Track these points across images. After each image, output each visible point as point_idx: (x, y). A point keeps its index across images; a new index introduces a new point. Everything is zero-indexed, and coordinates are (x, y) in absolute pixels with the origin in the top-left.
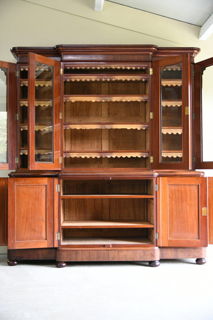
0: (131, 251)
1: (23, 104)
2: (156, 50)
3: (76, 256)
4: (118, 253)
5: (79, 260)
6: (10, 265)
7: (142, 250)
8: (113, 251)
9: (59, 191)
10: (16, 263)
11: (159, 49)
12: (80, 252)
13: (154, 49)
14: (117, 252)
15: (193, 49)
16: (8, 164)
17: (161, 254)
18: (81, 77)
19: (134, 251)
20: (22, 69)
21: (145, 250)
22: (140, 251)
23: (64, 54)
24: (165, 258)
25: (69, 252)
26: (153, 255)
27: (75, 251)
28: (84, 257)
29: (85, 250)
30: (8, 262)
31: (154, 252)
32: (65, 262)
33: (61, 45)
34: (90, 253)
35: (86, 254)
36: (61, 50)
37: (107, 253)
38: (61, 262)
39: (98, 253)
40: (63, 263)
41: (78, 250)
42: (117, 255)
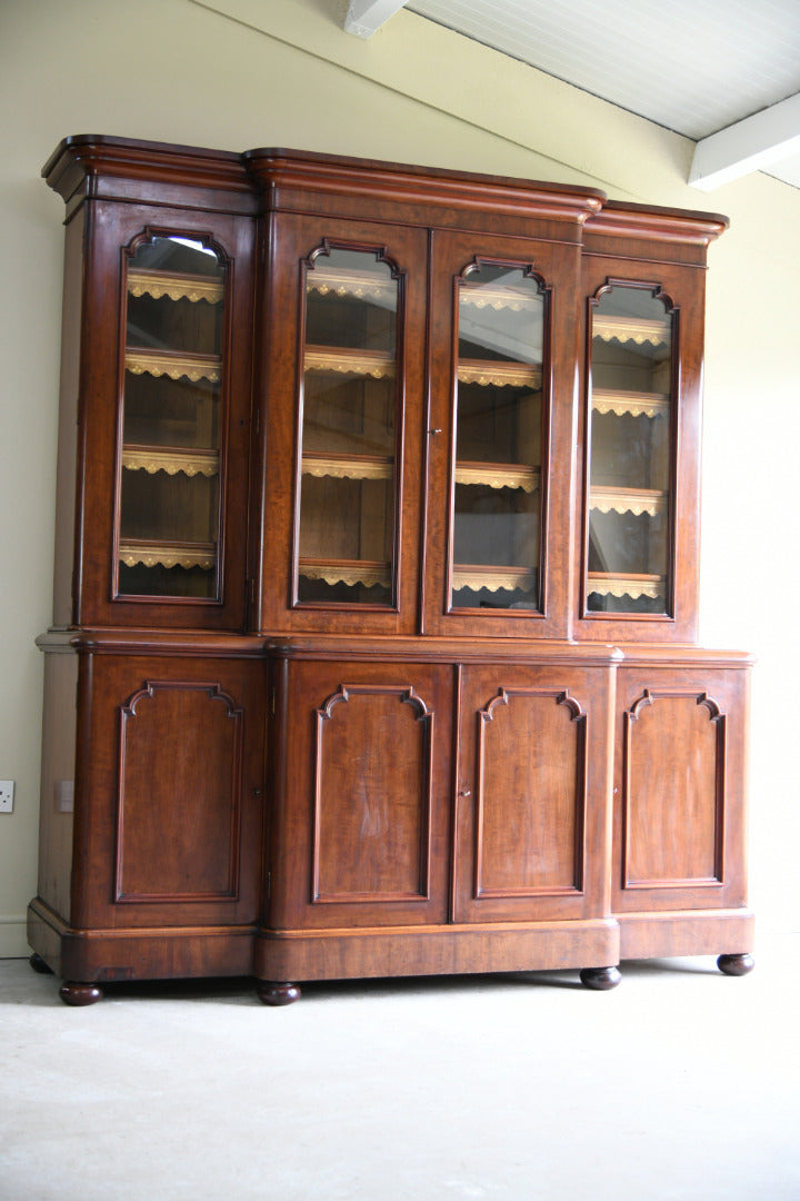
0: (532, 935)
2: (601, 207)
3: (343, 961)
5: (353, 973)
6: (70, 1000)
7: (569, 930)
8: (472, 937)
10: (95, 992)
11: (606, 205)
13: (596, 203)
14: (485, 941)
18: (336, 278)
21: (576, 931)
22: (563, 934)
23: (280, 185)
25: (315, 945)
26: (602, 948)
27: (340, 939)
28: (370, 960)
29: (374, 937)
32: (297, 985)
34: (390, 945)
35: (379, 948)
36: (271, 171)
37: (450, 944)
38: (282, 984)
39: (421, 945)
40: (291, 988)
41: (350, 937)
42: (484, 950)
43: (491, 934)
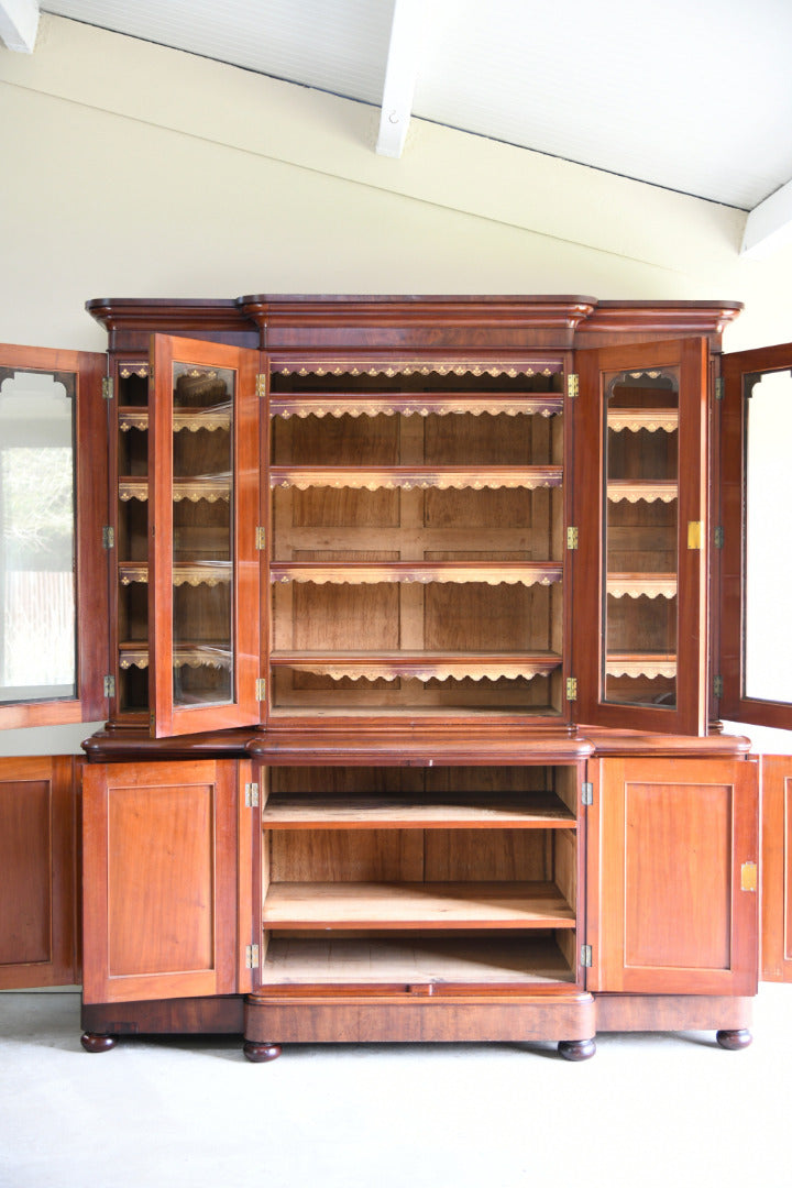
0: (498, 1009)
1: (128, 492)
2: (591, 310)
3: (314, 1023)
4: (456, 1015)
5: (324, 1037)
6: (89, 1047)
7: (537, 1006)
8: (439, 1009)
9: (255, 804)
10: (109, 1042)
11: (600, 306)
12: (327, 1011)
13: (582, 308)
14: (451, 1011)
15: (717, 306)
16: (79, 704)
17: (602, 1017)
18: (331, 403)
19: (509, 1010)
20: (125, 374)
21: (545, 1006)
22: (530, 1009)
23: (270, 326)
24: (613, 1028)
25: (288, 1011)
26: (572, 1023)
27: (311, 1007)
28: (340, 1027)
29: (344, 1005)
30: (83, 1040)
31: (576, 1013)
32: (275, 1045)
33: (262, 296)
34: (359, 1014)
35: (348, 1017)
36: (261, 314)
37: (417, 1015)
38: (263, 1044)
39: (388, 1014)
40: (270, 1048)
41: (322, 1005)
42: (451, 1021)
43: (457, 1005)
